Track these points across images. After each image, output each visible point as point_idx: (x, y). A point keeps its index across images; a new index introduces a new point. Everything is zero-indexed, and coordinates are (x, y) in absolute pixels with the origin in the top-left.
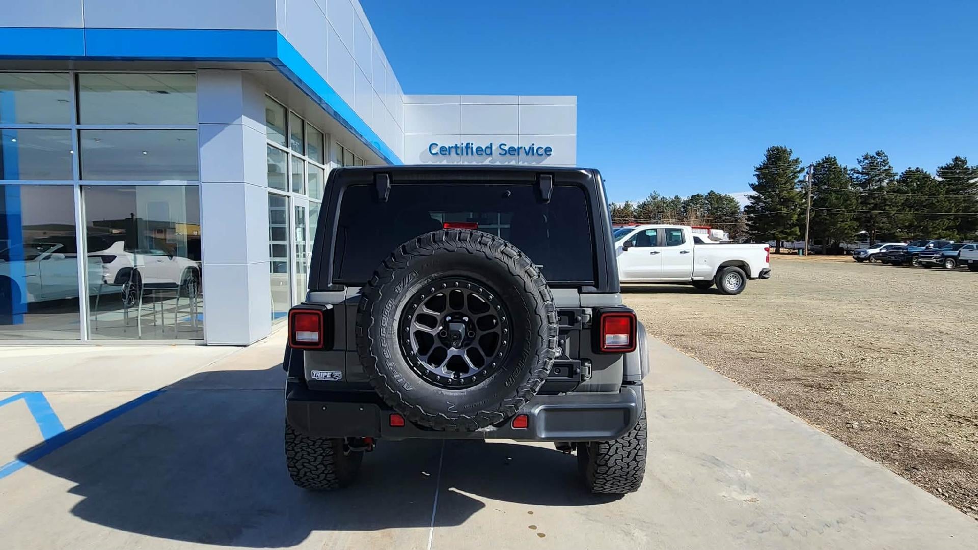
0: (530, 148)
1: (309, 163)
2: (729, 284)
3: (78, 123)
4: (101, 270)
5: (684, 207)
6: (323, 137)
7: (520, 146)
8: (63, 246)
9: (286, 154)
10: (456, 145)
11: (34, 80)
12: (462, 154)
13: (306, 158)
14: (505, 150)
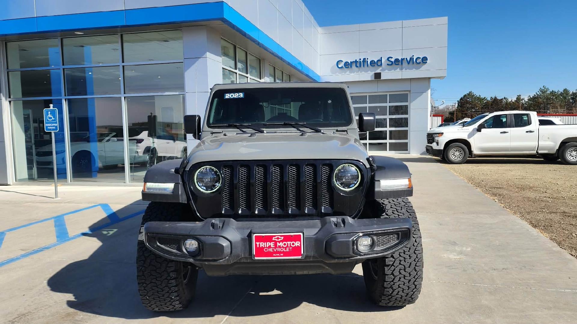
0: (411, 58)
1: (250, 78)
2: (570, 156)
3: (123, 62)
4: (135, 147)
5: (572, 99)
6: (260, 61)
7: (403, 58)
8: (116, 133)
9: (235, 74)
10: (356, 60)
11: (101, 39)
12: (360, 66)
13: (248, 75)
14: (392, 62)
